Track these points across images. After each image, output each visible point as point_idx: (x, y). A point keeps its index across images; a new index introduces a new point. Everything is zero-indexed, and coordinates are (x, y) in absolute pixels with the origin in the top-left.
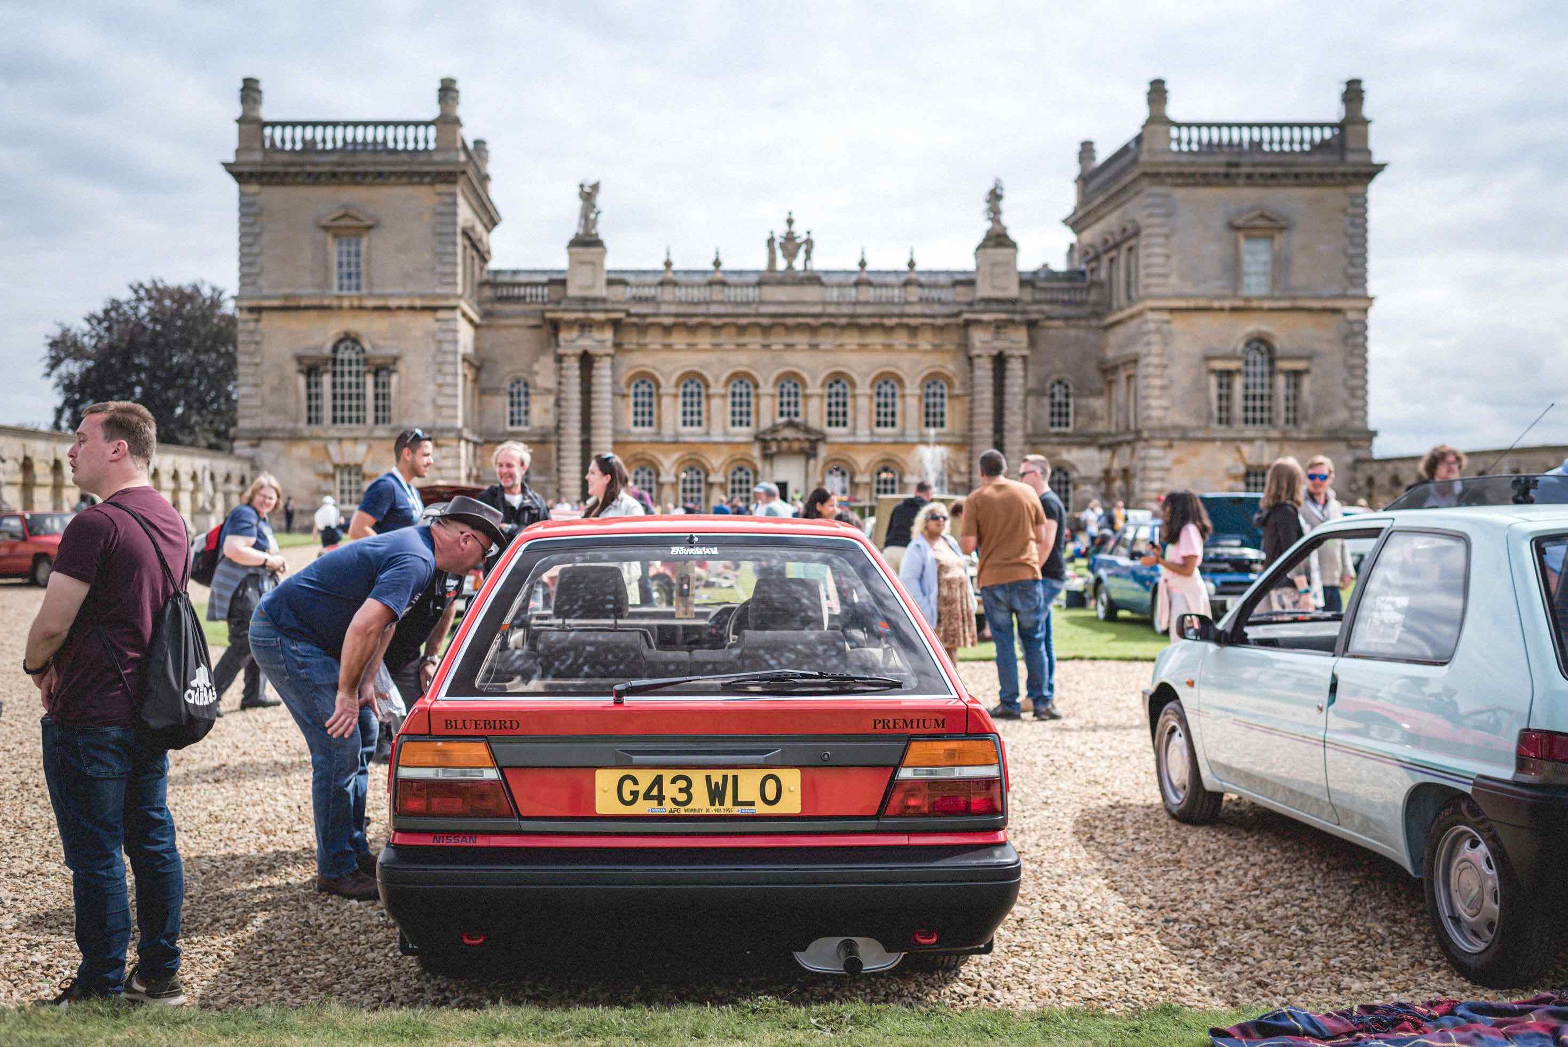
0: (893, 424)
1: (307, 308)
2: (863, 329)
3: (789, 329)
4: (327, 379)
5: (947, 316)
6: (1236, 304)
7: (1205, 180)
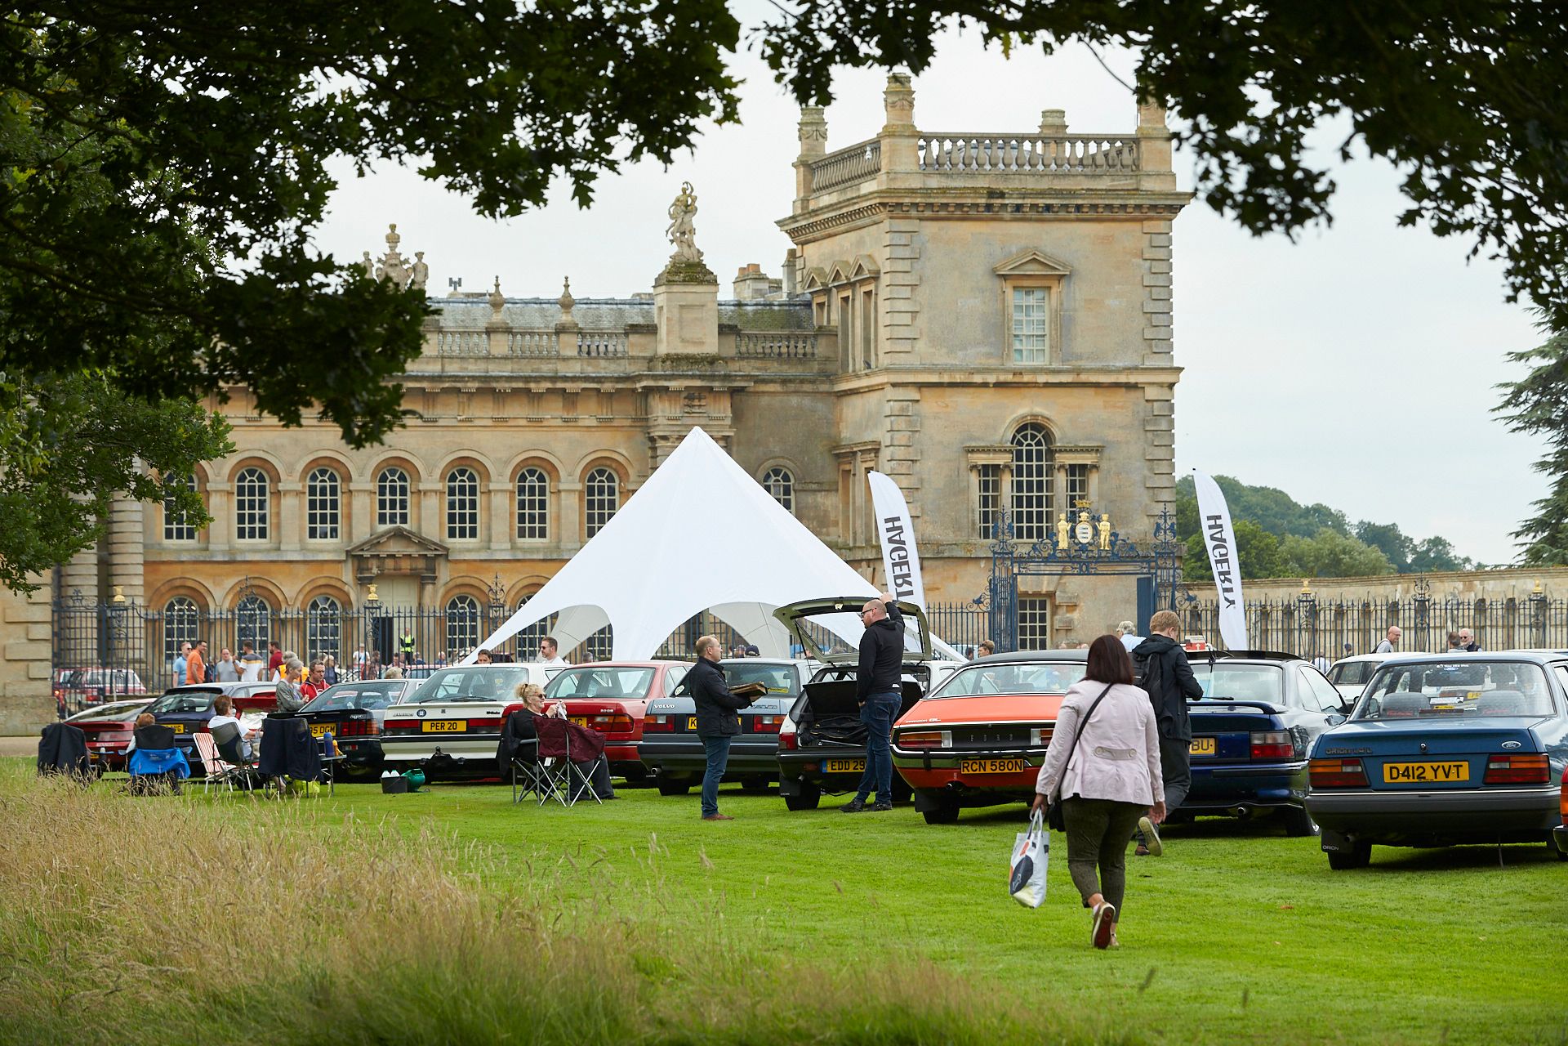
2: (499, 397)
5: (619, 379)
6: (1002, 378)
7: (961, 212)
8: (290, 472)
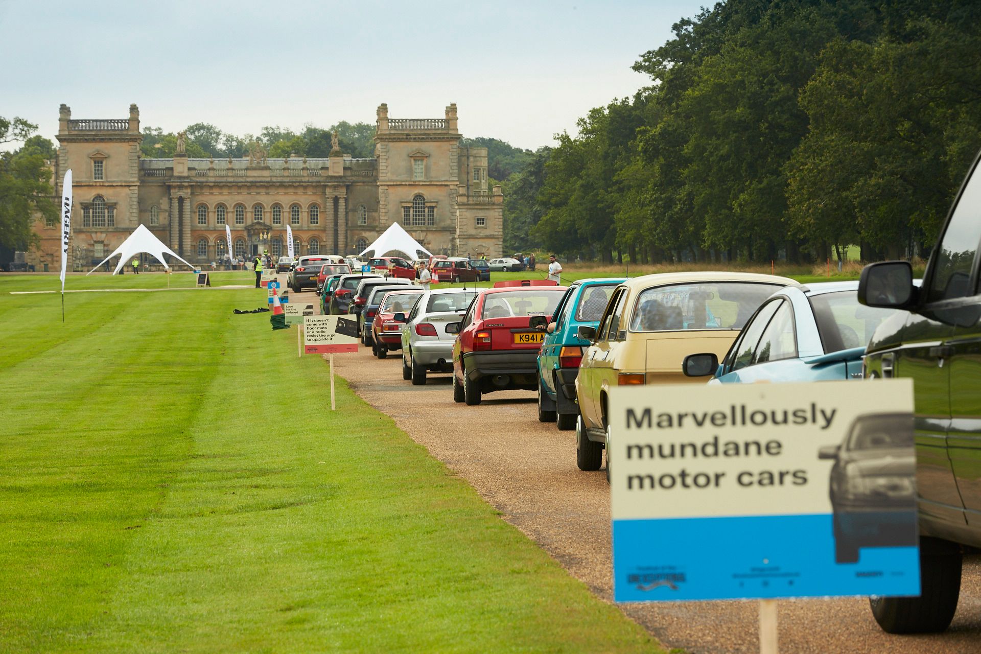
0: (298, 223)
1: (84, 186)
2: (286, 187)
3: (257, 187)
4: (91, 211)
5: (317, 182)
6: (411, 183)
7: (400, 140)
8: (231, 206)
